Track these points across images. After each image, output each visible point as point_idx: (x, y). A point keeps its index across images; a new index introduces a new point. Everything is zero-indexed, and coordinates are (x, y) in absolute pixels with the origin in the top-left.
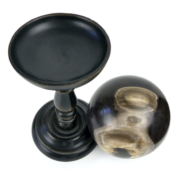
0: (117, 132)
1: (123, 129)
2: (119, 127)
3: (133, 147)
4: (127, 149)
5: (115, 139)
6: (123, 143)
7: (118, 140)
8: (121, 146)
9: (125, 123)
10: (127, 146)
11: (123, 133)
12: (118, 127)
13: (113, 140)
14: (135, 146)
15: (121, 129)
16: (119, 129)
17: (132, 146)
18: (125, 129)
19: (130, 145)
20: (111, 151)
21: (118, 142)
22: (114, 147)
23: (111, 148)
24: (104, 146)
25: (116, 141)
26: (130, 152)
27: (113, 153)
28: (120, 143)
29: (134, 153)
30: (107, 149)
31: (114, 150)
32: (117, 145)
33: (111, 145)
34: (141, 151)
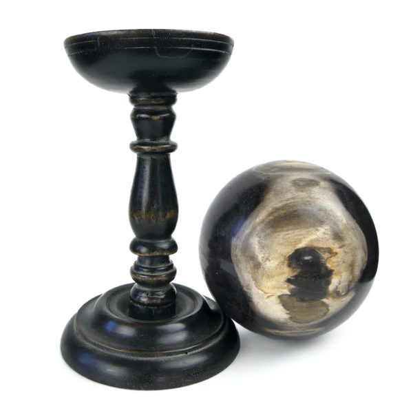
0: (282, 209)
1: (292, 201)
2: (283, 200)
3: (326, 236)
4: (315, 244)
5: (283, 227)
6: (304, 232)
7: (290, 227)
8: (300, 241)
9: (290, 190)
10: (314, 237)
12: (281, 202)
13: (279, 231)
14: (329, 233)
15: (289, 202)
16: (285, 203)
17: (324, 233)
18: (295, 200)
19: (318, 233)
20: (283, 273)
21: (292, 232)
22: (287, 253)
23: (282, 263)
24: (264, 268)
25: (288, 231)
26: (326, 256)
27: (289, 281)
28: (297, 232)
29: (334, 259)
30: (273, 277)
31: (289, 265)
32: (294, 243)
33: (279, 251)
34: (347, 250)
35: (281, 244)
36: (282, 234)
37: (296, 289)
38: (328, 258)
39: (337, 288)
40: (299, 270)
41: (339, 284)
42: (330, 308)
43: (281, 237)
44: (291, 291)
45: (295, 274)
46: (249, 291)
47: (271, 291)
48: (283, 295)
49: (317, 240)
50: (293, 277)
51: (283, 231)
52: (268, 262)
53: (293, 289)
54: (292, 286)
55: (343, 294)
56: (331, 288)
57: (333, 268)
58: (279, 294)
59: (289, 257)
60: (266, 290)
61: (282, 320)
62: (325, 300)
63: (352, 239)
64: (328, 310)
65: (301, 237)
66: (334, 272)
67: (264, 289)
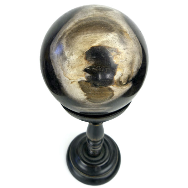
0: (85, 21)
1: (93, 16)
2: (86, 15)
3: (114, 40)
4: (106, 44)
5: (84, 32)
6: (98, 35)
7: (89, 32)
8: (95, 41)
10: (105, 39)
11: (94, 20)
12: (85, 17)
13: (81, 34)
14: (117, 38)
15: (90, 17)
16: (88, 17)
17: (113, 37)
18: (95, 16)
19: (108, 37)
20: (82, 64)
21: (90, 35)
22: (85, 50)
23: (81, 57)
24: (69, 61)
25: (87, 34)
26: (113, 53)
27: (86, 70)
28: (93, 35)
29: (119, 57)
30: (75, 67)
31: (86, 59)
32: (90, 43)
33: (79, 48)
34: (128, 52)
35: (81, 43)
36: (83, 36)
37: (90, 76)
38: (114, 55)
39: (120, 78)
40: (93, 63)
41: (122, 76)
42: (115, 93)
43: (81, 38)
44: (87, 78)
45: (90, 65)
46: (60, 79)
47: (73, 78)
48: (82, 81)
49: (107, 41)
50: (88, 67)
51: (84, 34)
52: (71, 56)
53: (88, 76)
54: (88, 75)
55: (124, 83)
56: (116, 78)
57: (117, 63)
58: (79, 80)
59: (86, 53)
60: (70, 78)
61: (82, 100)
62: (111, 87)
63: (132, 46)
64: (113, 95)
65: (96, 38)
66: (118, 66)
67: (69, 76)
